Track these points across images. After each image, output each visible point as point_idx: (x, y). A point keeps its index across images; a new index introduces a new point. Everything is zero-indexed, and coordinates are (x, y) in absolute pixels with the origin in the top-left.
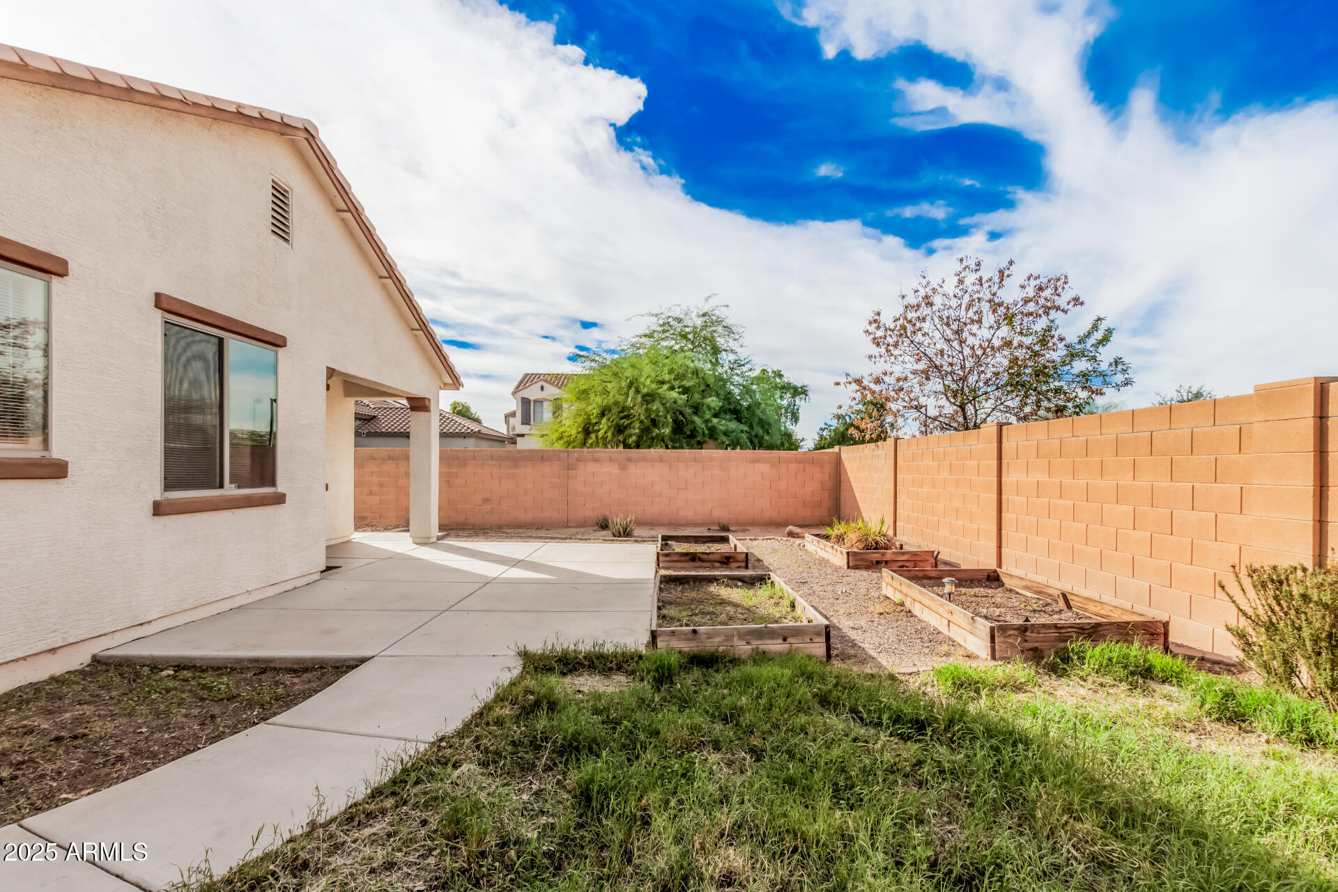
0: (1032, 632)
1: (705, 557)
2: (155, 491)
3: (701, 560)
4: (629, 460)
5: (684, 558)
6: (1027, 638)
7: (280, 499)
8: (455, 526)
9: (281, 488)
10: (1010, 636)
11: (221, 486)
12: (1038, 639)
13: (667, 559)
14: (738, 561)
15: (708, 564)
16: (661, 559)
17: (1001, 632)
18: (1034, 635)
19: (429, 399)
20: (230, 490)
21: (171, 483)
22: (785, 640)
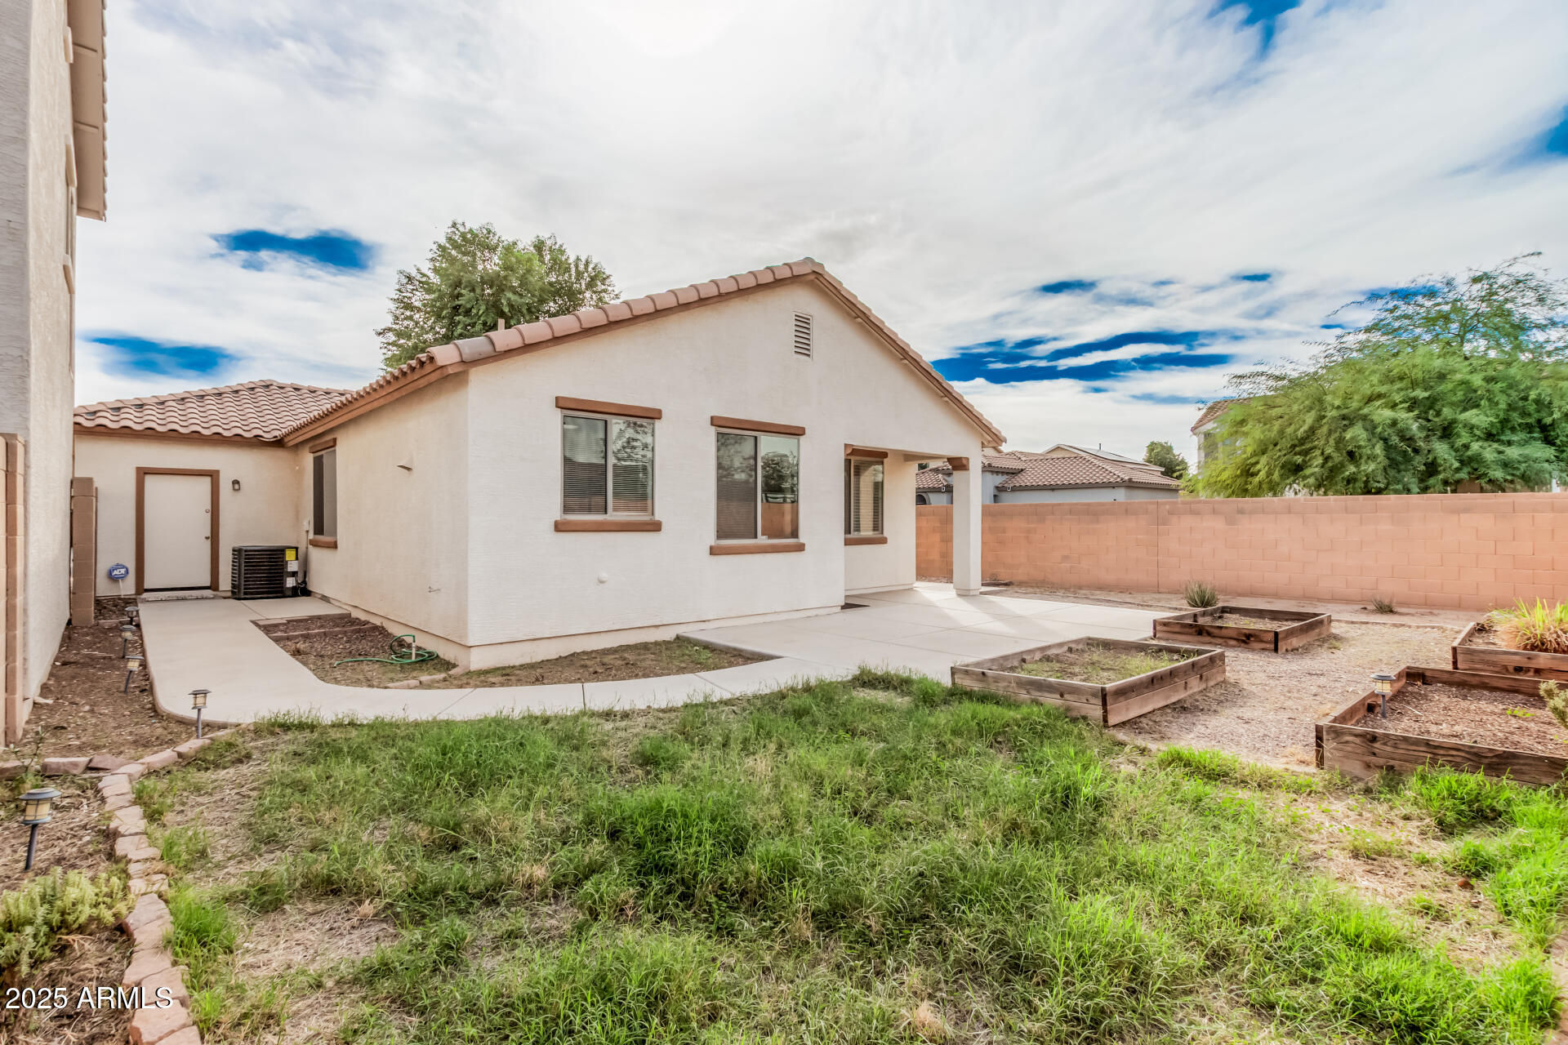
0: (1385, 744)
1: (1216, 631)
2: (711, 539)
3: (1209, 634)
4: (1241, 512)
5: (1187, 630)
6: (1376, 751)
7: (800, 548)
8: (996, 581)
9: (802, 539)
10: (1347, 742)
11: (756, 537)
12: (1395, 756)
13: (1165, 628)
14: (1262, 641)
15: (1219, 641)
16: (1158, 628)
17: (1333, 735)
18: (1388, 749)
19: (967, 459)
20: (762, 540)
21: (721, 534)
22: (1062, 695)
